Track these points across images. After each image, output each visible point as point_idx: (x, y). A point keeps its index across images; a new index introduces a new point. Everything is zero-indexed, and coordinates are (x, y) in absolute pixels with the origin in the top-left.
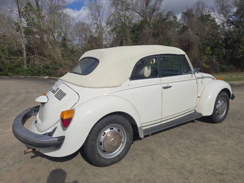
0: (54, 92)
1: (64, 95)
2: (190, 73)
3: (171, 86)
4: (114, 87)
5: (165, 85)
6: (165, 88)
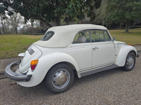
0: (28, 51)
1: (34, 52)
2: (110, 41)
3: (98, 48)
4: (63, 47)
5: (94, 47)
6: (94, 49)
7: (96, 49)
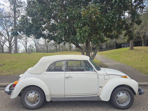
2: (92, 71)
3: (72, 77)
4: (38, 74)
5: (67, 76)
6: (67, 78)
7: (70, 78)
